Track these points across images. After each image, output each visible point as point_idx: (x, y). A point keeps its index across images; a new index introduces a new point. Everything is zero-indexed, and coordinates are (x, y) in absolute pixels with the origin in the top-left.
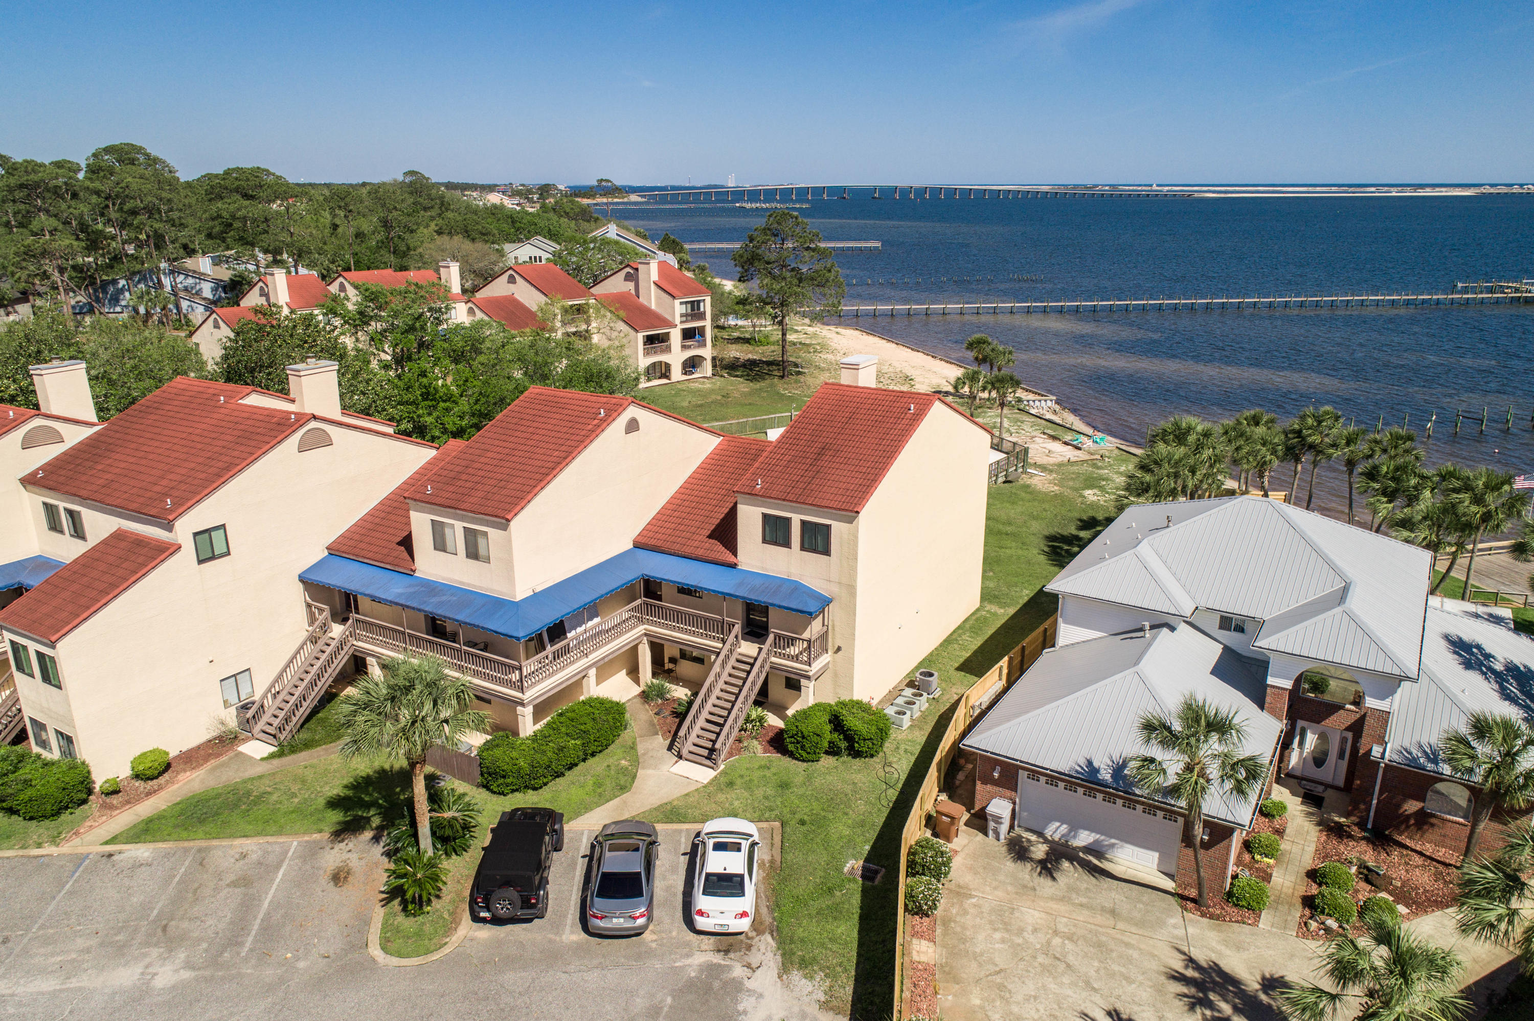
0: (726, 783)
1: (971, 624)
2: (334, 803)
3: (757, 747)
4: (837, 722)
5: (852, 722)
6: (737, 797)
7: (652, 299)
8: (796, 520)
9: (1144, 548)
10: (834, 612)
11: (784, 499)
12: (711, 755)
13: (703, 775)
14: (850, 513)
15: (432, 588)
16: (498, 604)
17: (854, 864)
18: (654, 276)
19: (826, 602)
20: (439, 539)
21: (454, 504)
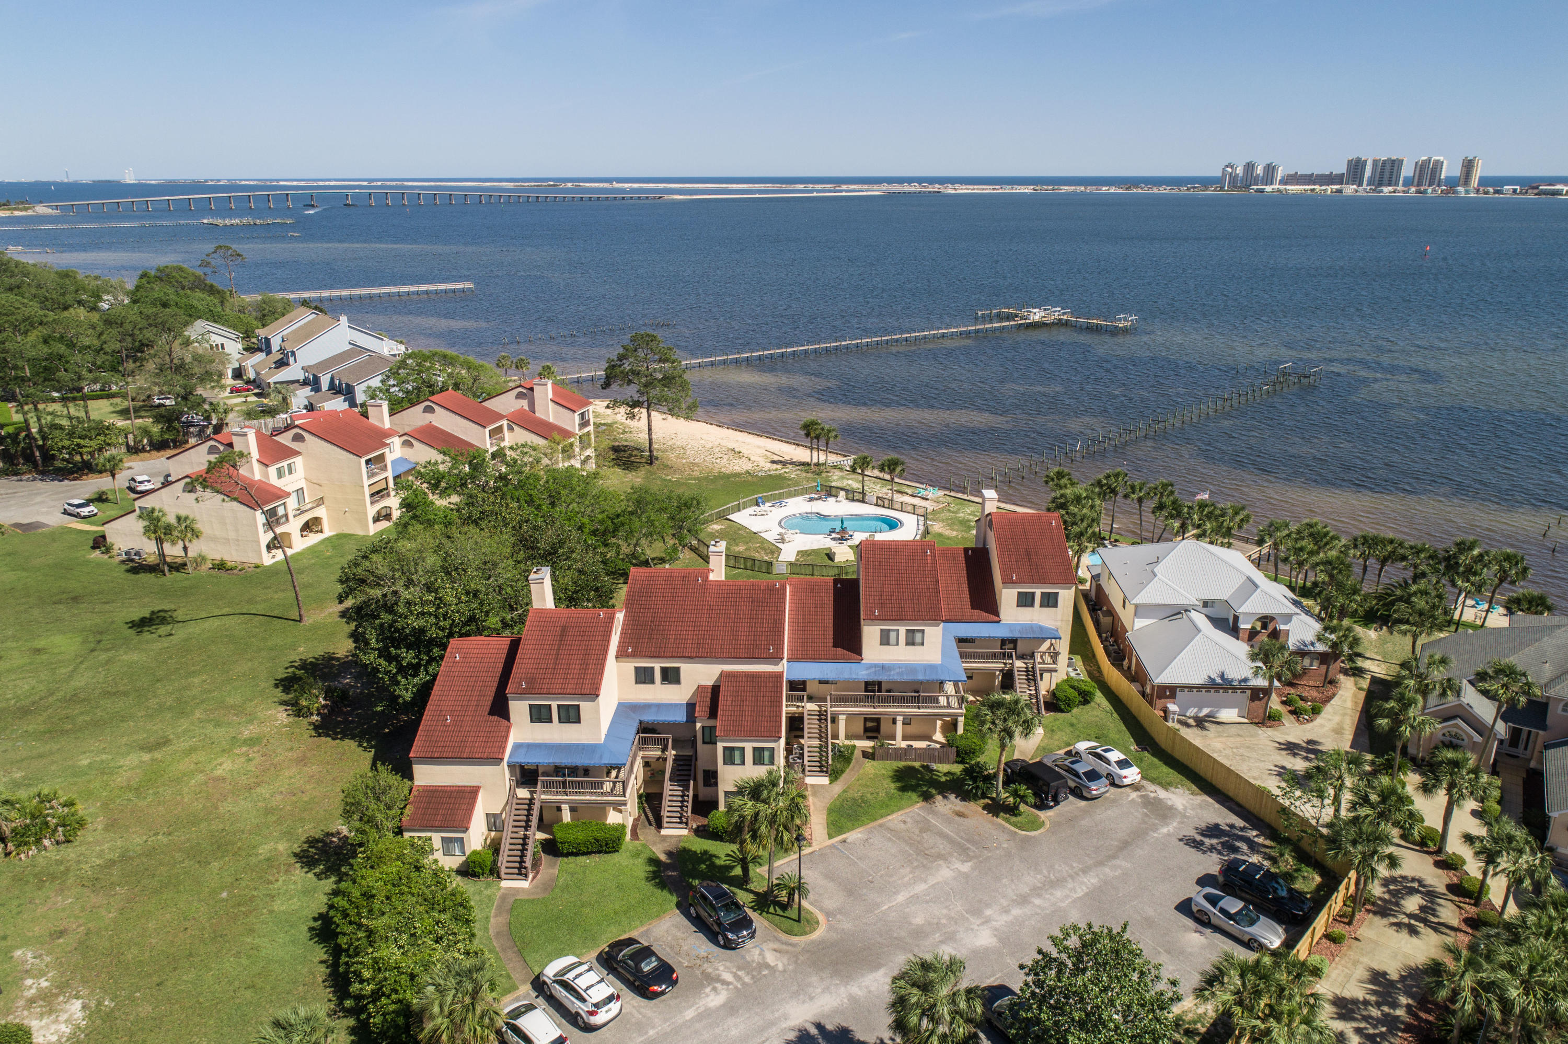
0: (1051, 731)
4: (1076, 690)
5: (1083, 688)
6: (1061, 735)
7: (549, 412)
8: (1038, 592)
9: (1159, 575)
15: (881, 667)
16: (932, 667)
18: (550, 393)
20: (885, 639)
21: (900, 617)
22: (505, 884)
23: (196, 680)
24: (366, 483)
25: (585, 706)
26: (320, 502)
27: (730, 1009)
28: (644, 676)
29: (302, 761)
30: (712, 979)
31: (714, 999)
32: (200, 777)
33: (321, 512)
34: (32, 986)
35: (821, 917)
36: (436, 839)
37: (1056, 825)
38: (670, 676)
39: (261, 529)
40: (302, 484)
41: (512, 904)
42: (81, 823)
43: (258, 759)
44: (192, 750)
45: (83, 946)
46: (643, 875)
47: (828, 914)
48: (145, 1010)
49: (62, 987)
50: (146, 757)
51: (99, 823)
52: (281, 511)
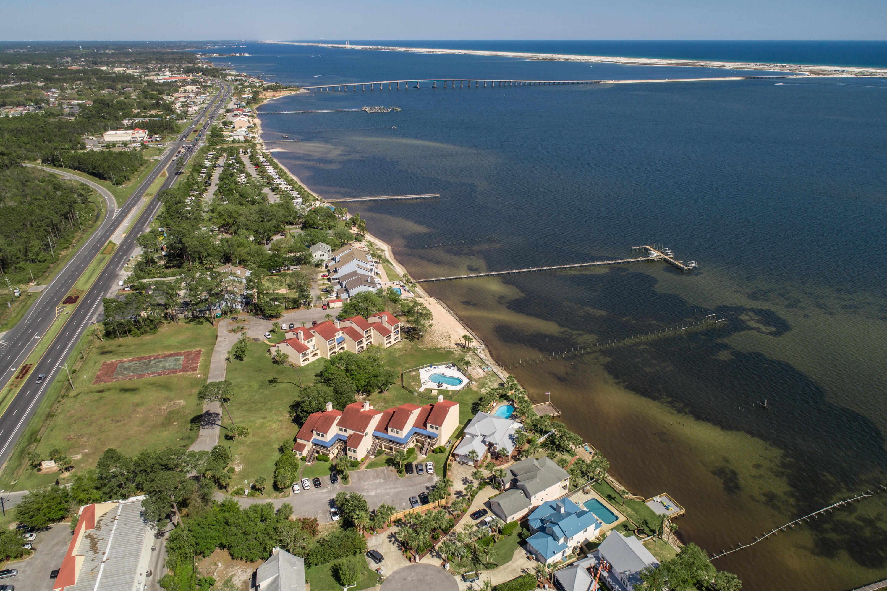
0: (428, 457)
1: (458, 428)
2: (386, 463)
3: (431, 452)
4: (440, 449)
5: (442, 449)
6: (429, 459)
7: (386, 325)
8: (434, 426)
9: (476, 425)
10: (439, 436)
11: (433, 424)
12: (426, 454)
13: (425, 456)
14: (441, 426)
15: (392, 437)
16: (401, 439)
17: (443, 466)
18: (386, 320)
19: (438, 435)
20: (392, 431)
21: (395, 428)
22: (307, 463)
23: (276, 402)
24: (328, 346)
25: (325, 435)
26: (318, 349)
27: (326, 493)
28: (341, 430)
29: (287, 428)
30: (327, 487)
31: (325, 491)
32: (269, 428)
33: (318, 351)
34: (237, 462)
35: (351, 483)
36: (298, 452)
37: (407, 477)
38: (345, 431)
39: (301, 358)
40: (315, 343)
41: (306, 467)
42: (249, 434)
43: (280, 426)
44: (270, 421)
45: (244, 457)
46: (328, 467)
47: (352, 482)
48: (250, 469)
49: (240, 463)
50: (262, 420)
51: (251, 434)
52: (307, 353)
